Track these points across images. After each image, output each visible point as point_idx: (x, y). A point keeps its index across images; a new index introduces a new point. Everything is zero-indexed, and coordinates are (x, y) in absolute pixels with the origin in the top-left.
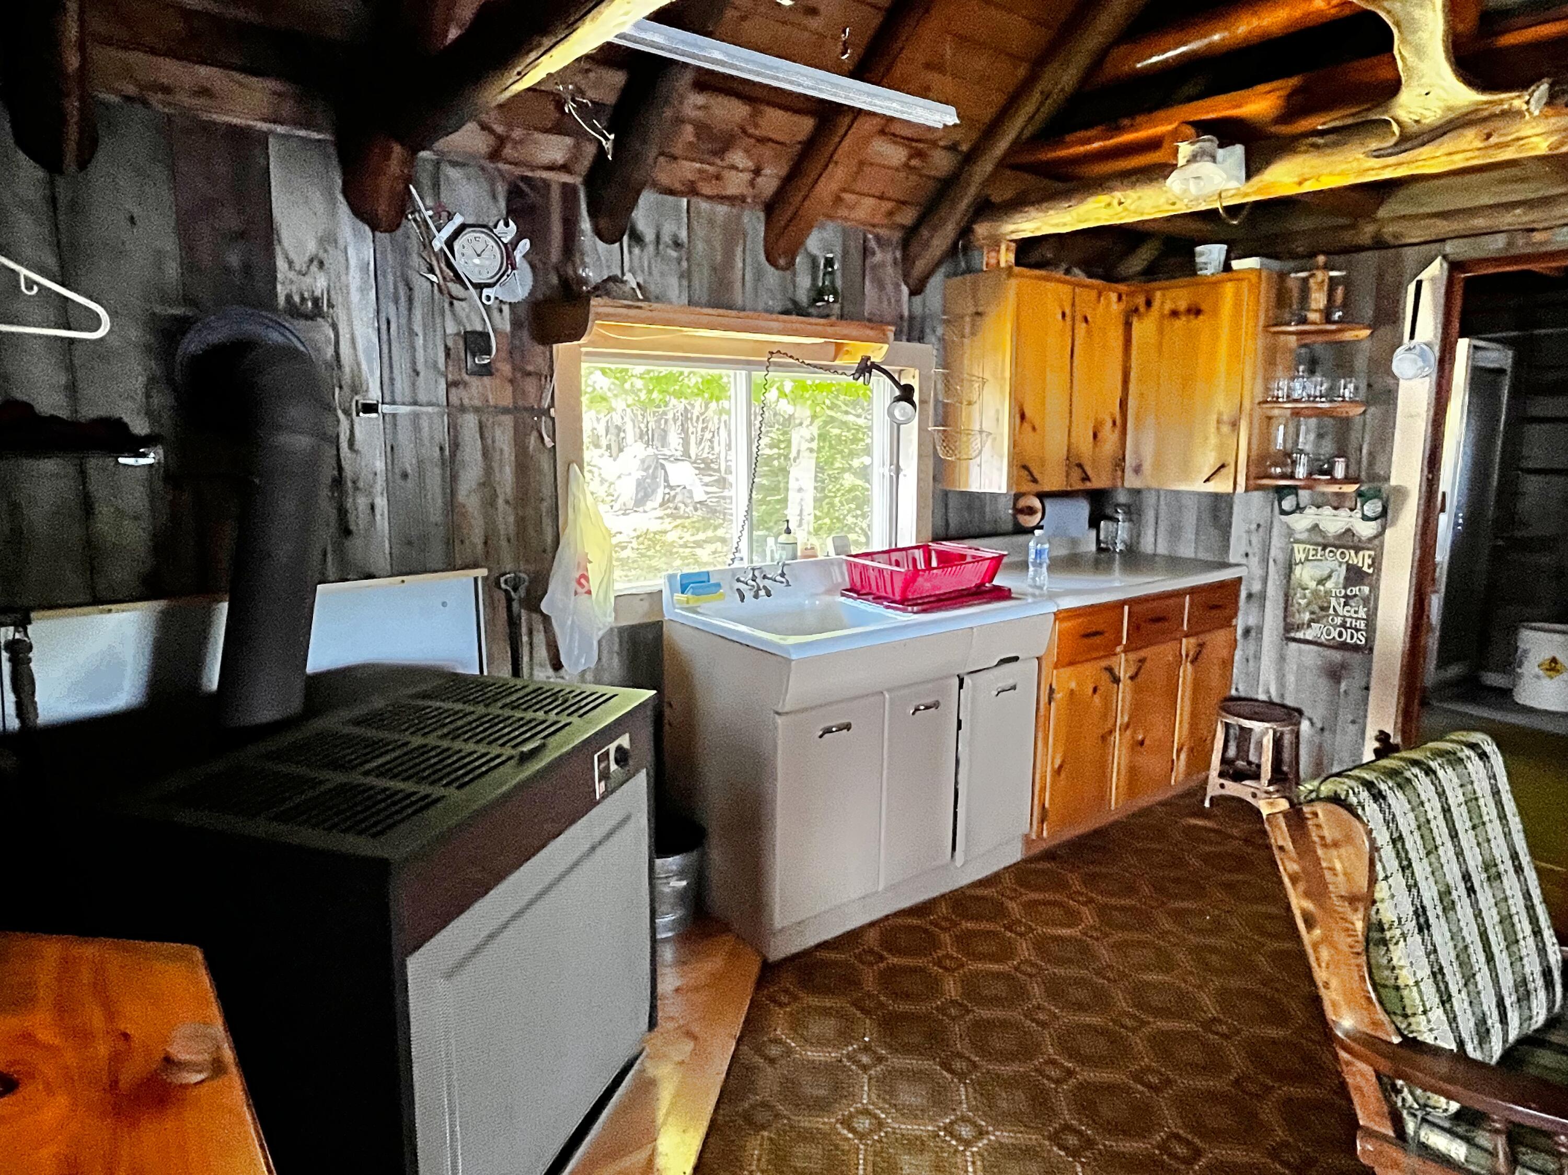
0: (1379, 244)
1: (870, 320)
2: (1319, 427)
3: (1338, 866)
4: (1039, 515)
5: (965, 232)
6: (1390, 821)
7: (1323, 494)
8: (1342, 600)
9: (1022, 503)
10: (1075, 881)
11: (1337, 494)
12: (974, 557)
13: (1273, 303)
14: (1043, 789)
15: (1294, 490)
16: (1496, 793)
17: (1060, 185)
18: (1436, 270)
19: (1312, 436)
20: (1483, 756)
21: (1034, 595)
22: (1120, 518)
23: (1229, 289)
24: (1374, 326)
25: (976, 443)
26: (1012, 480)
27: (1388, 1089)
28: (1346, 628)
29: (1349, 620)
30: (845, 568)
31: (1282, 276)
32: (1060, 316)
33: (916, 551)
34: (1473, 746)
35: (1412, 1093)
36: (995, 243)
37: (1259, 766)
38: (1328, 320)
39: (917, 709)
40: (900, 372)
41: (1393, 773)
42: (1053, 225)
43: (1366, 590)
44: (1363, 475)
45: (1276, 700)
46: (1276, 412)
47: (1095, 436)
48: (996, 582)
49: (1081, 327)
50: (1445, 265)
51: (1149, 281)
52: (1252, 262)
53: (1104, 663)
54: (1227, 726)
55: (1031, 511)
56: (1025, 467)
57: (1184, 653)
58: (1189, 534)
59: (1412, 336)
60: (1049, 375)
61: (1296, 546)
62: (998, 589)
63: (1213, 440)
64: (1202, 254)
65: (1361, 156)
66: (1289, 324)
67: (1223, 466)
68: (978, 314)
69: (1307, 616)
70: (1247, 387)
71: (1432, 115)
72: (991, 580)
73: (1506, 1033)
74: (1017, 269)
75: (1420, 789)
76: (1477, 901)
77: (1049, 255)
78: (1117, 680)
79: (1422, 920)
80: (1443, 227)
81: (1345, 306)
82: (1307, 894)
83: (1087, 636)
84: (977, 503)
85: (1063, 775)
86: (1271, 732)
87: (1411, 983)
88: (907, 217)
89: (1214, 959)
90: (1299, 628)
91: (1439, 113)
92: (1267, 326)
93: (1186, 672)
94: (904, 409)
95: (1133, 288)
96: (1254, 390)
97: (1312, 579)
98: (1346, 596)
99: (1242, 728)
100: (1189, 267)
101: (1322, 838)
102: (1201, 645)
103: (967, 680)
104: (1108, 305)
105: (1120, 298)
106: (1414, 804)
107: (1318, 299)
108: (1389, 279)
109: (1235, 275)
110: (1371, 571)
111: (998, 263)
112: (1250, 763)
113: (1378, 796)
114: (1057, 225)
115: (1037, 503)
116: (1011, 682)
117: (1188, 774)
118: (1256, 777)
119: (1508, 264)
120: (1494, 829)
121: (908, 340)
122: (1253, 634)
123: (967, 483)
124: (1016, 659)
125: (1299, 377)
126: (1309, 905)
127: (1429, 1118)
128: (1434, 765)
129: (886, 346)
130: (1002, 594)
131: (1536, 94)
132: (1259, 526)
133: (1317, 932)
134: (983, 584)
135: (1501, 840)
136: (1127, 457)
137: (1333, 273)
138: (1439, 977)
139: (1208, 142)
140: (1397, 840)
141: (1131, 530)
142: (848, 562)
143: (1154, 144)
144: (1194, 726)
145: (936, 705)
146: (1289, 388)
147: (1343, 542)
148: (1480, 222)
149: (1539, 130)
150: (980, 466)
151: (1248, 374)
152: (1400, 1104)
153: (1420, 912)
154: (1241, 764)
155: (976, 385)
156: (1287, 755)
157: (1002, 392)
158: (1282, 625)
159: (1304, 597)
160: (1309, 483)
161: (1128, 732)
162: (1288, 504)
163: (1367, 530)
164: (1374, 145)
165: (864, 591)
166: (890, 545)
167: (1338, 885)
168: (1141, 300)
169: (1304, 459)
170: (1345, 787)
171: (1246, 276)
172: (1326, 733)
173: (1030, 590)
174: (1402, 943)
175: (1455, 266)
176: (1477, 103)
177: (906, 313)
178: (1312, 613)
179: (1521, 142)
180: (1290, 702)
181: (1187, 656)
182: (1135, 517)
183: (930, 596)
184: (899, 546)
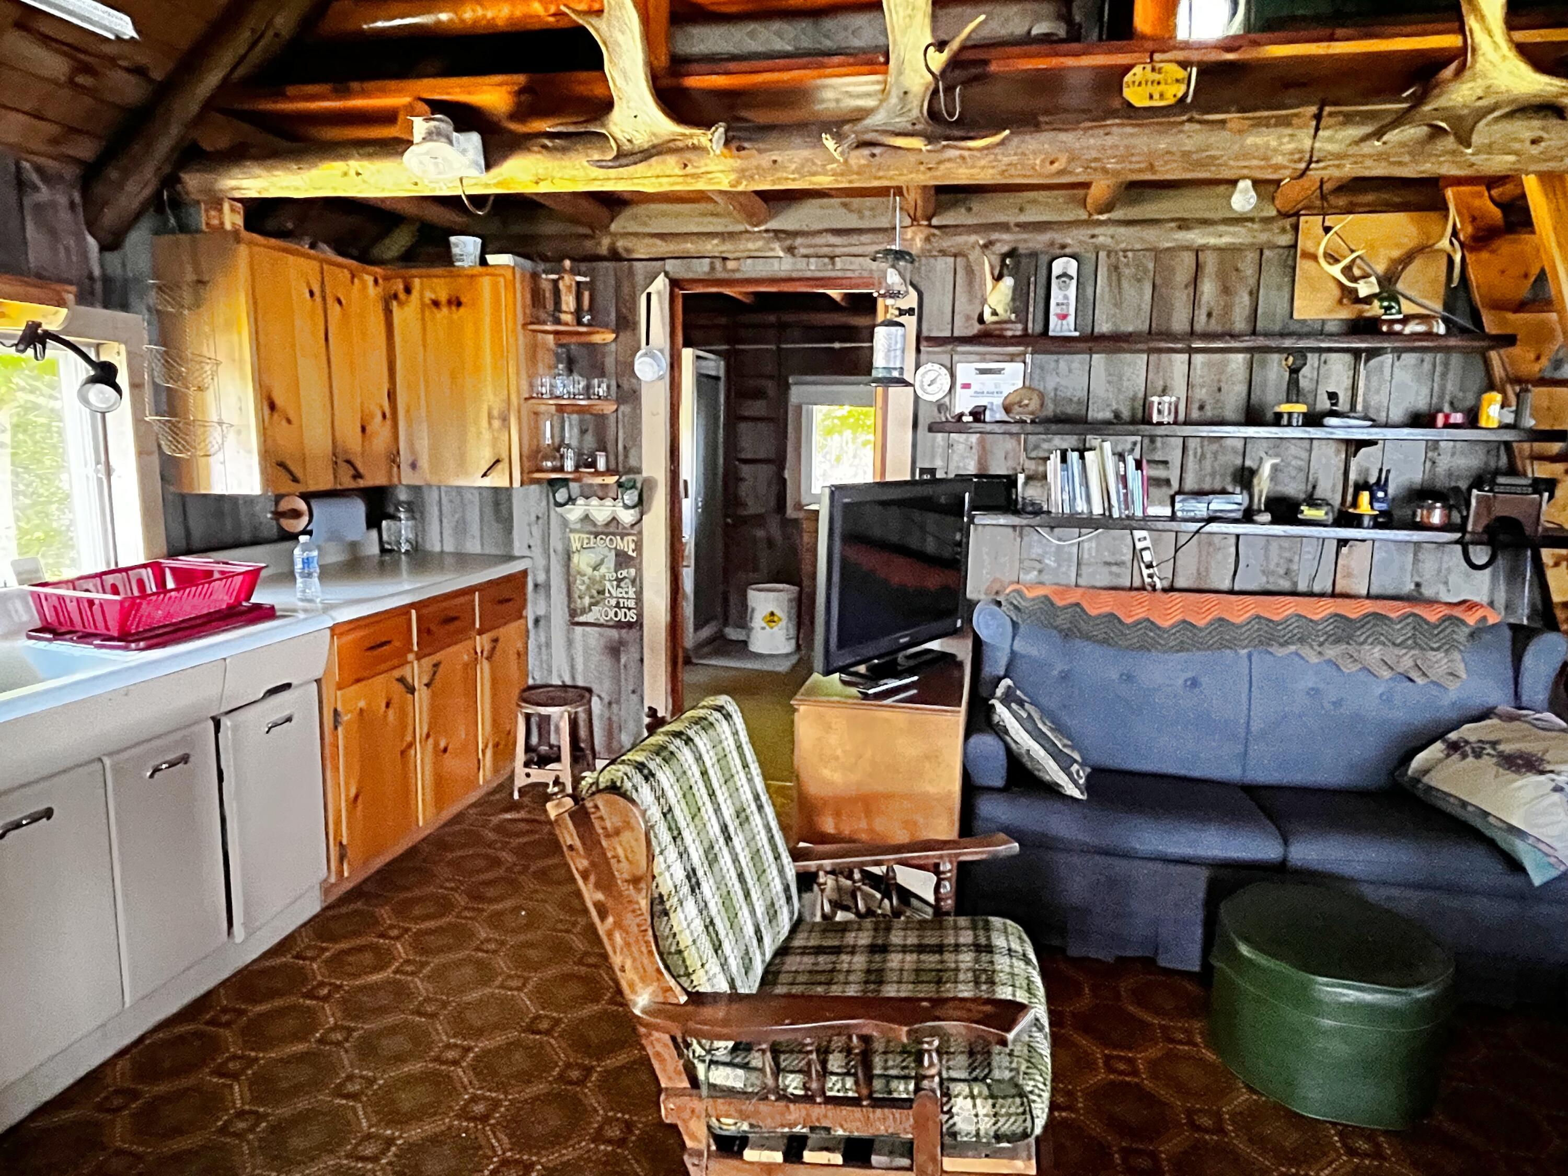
0: (615, 256)
1: (39, 276)
2: (581, 422)
3: (620, 851)
4: (305, 519)
5: (170, 181)
6: (660, 796)
7: (591, 485)
8: (615, 583)
9: (284, 505)
10: (385, 913)
11: (601, 485)
12: (222, 573)
13: (528, 301)
14: (338, 823)
15: (565, 482)
16: (739, 747)
17: (286, 144)
18: (660, 285)
19: (576, 431)
20: (728, 717)
21: (305, 611)
22: (402, 516)
23: (486, 283)
24: (617, 331)
25: (215, 436)
26: (267, 480)
27: (681, 1046)
28: (620, 608)
29: (621, 601)
30: (30, 599)
31: (535, 276)
32: (308, 295)
33: (143, 571)
34: (719, 709)
35: (699, 1043)
36: (216, 202)
37: (559, 748)
38: (579, 323)
39: (156, 770)
40: (98, 347)
41: (659, 750)
42: (282, 188)
43: (633, 571)
44: (621, 468)
45: (568, 682)
46: (543, 408)
47: (363, 429)
48: (255, 599)
49: (335, 311)
50: (667, 281)
51: (407, 267)
52: (505, 259)
53: (397, 673)
54: (528, 717)
55: (296, 514)
56: (282, 465)
57: (479, 651)
58: (475, 528)
59: (648, 343)
60: (301, 361)
61: (572, 536)
62: (258, 606)
63: (487, 436)
64: (457, 245)
65: (586, 164)
66: (544, 323)
67: (498, 461)
68: (200, 282)
69: (587, 601)
70: (513, 381)
71: (642, 140)
72: (248, 598)
73: (763, 954)
74: (245, 234)
75: (682, 759)
76: (734, 848)
77: (290, 225)
78: (412, 690)
79: (694, 880)
80: (661, 248)
81: (591, 310)
82: (598, 886)
83: (372, 648)
84: (227, 507)
85: (360, 807)
86: (566, 715)
87: (690, 942)
88: (85, 149)
89: (533, 954)
90: (583, 612)
91: (646, 138)
92: (524, 325)
93: (484, 671)
94: (102, 392)
95: (389, 272)
96: (519, 385)
97: (588, 565)
98: (617, 579)
99: (540, 715)
100: (446, 258)
101: (604, 828)
102: (495, 640)
103: (226, 722)
104: (364, 287)
105: (376, 281)
106: (678, 774)
107: (569, 302)
108: (626, 290)
109: (490, 270)
110: (634, 555)
111: (222, 223)
112: (551, 746)
113: (649, 776)
114: (288, 188)
115: (302, 505)
116: (286, 713)
117: (496, 770)
118: (558, 759)
119: (712, 286)
120: (741, 778)
121: (106, 306)
122: (542, 623)
123: (209, 486)
124: (288, 686)
125: (559, 375)
126: (600, 896)
127: (715, 1058)
128: (691, 733)
129: (64, 312)
130: (265, 613)
131: (716, 134)
132: (538, 518)
133: (610, 920)
134: (238, 602)
135: (747, 787)
136: (402, 452)
137: (579, 279)
138: (711, 929)
139: (443, 123)
140: (667, 813)
141: (415, 527)
142: (32, 593)
143: (389, 117)
144: (495, 723)
145: (185, 759)
146: (551, 386)
147: (611, 530)
148: (689, 247)
149: (721, 168)
150: (223, 463)
151: (512, 370)
152: (691, 1056)
153: (691, 875)
154: (544, 748)
155: (207, 368)
156: (583, 733)
157: (243, 378)
158: (566, 610)
159: (584, 582)
160: (577, 475)
161: (431, 741)
162: (561, 495)
163: (627, 517)
164: (596, 157)
165: (63, 630)
166: (108, 564)
167: (622, 871)
168: (399, 286)
169: (570, 454)
170: (620, 774)
171: (502, 272)
172: (614, 706)
173: (301, 604)
174: (679, 909)
175: (675, 283)
176: (673, 133)
177: (97, 272)
178: (592, 597)
179: (710, 176)
180: (580, 683)
181: (482, 652)
182: (418, 516)
183: (165, 626)
184: (121, 566)
